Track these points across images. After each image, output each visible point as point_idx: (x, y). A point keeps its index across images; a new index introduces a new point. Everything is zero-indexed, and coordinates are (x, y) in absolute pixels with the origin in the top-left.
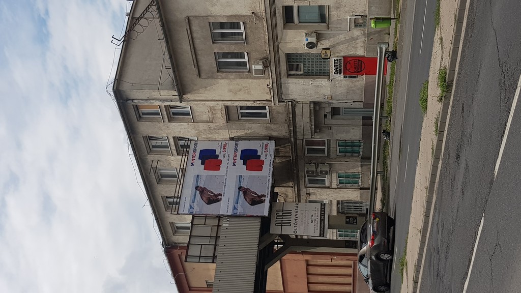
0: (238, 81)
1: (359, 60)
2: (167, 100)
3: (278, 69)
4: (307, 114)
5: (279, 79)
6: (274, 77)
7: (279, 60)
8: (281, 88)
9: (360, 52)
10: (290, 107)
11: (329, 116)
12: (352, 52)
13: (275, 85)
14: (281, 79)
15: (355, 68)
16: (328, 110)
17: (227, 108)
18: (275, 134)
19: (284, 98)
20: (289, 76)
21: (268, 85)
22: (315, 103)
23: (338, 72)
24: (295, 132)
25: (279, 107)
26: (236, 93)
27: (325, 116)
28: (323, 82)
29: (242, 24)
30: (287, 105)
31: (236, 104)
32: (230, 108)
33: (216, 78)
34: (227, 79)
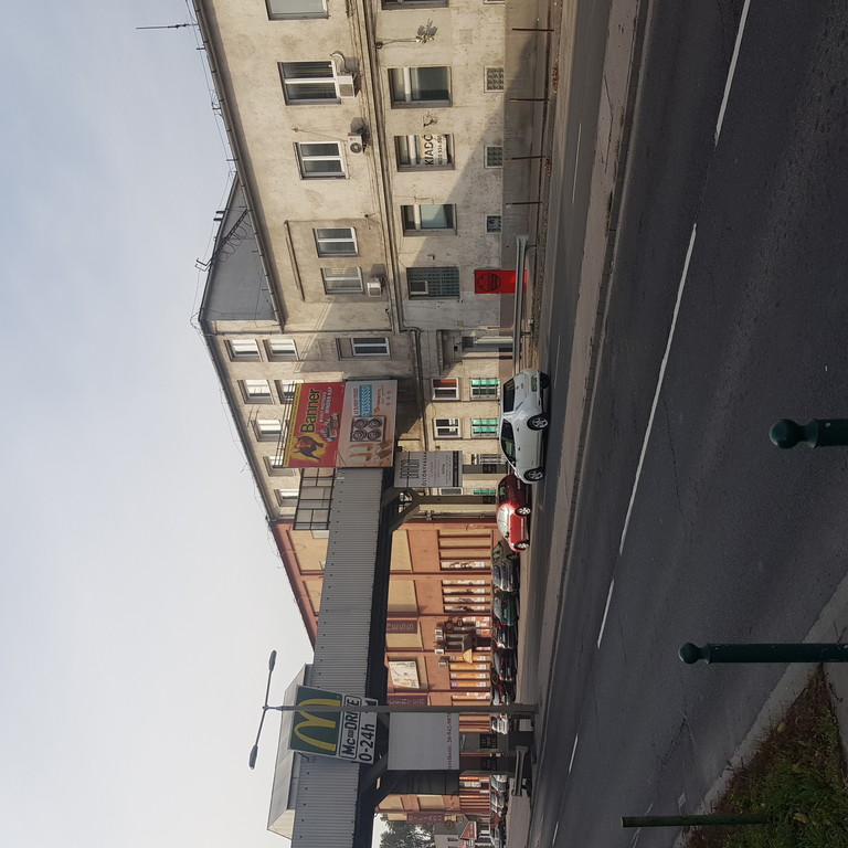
0: (351, 305)
1: (493, 274)
2: (265, 333)
3: (398, 288)
4: (434, 346)
5: (399, 300)
6: (394, 298)
7: (399, 277)
8: (402, 312)
9: (495, 264)
10: (414, 337)
11: (460, 348)
12: (484, 266)
13: (395, 308)
14: (402, 301)
15: (489, 285)
16: (458, 340)
17: (338, 340)
18: (396, 373)
20: (411, 297)
21: (386, 310)
22: (443, 332)
24: (420, 370)
25: (401, 340)
26: (348, 322)
27: (456, 348)
28: (451, 303)
29: (353, 230)
30: (410, 335)
31: (349, 336)
32: (342, 342)
33: (324, 302)
34: (338, 302)
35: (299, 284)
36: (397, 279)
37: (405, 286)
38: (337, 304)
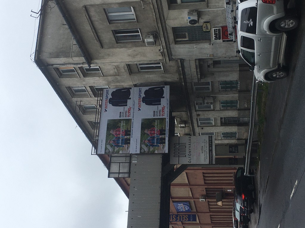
3: (167, 39)
5: (168, 45)
7: (167, 32)
8: (171, 51)
10: (180, 63)
11: (212, 66)
14: (170, 45)
16: (211, 62)
18: (169, 80)
19: (174, 58)
20: (176, 42)
22: (200, 60)
23: (218, 38)
24: (185, 78)
26: (134, 56)
28: (205, 46)
29: (132, 8)
30: (177, 62)
31: (136, 63)
33: (117, 48)
34: (126, 48)
35: (98, 39)
36: (166, 34)
38: (125, 49)
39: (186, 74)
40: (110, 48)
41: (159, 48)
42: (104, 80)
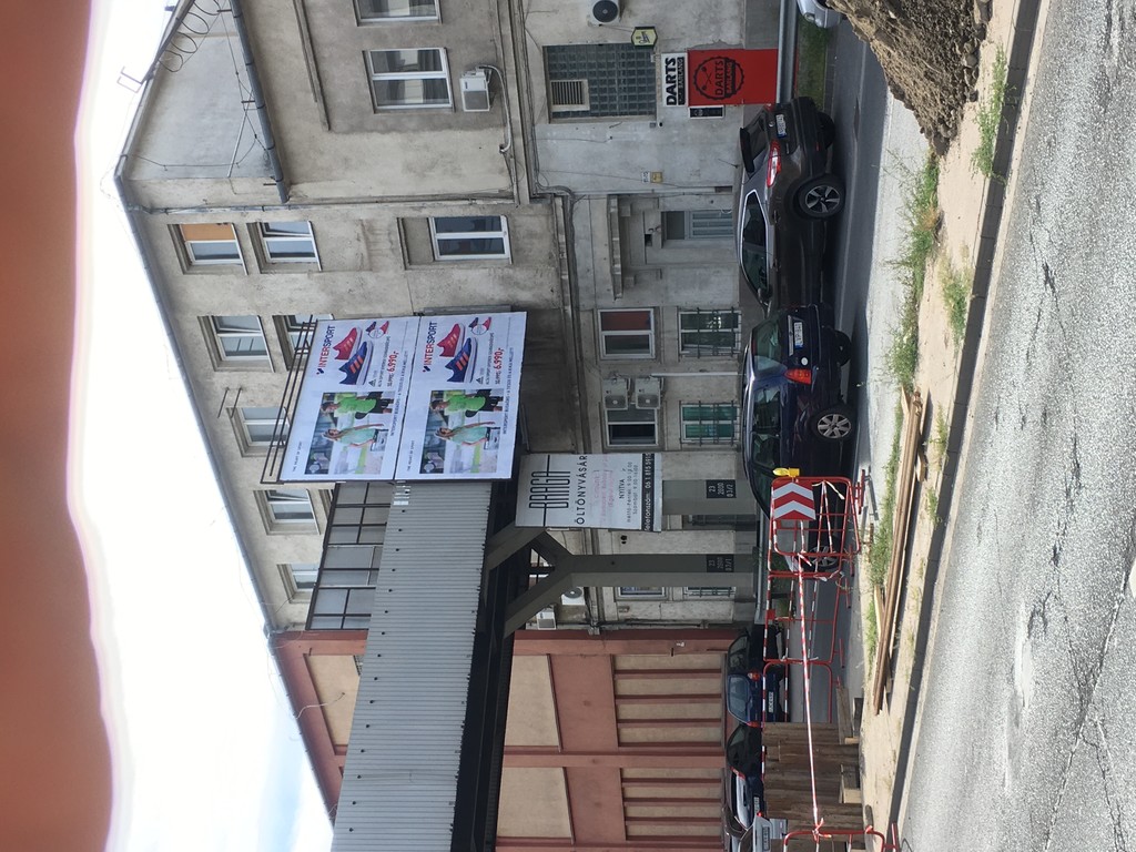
0: (428, 137)
1: (727, 60)
2: (253, 208)
3: (525, 96)
4: (602, 234)
5: (528, 125)
6: (516, 117)
7: (528, 66)
8: (535, 151)
9: (731, 35)
10: (560, 212)
11: (657, 239)
12: (707, 40)
13: (519, 141)
14: (533, 125)
15: (718, 84)
16: (654, 221)
17: (403, 223)
18: (525, 296)
19: (544, 184)
20: (554, 117)
21: (501, 148)
22: (622, 199)
23: (676, 98)
24: (574, 289)
25: (534, 221)
26: (422, 173)
27: (648, 238)
28: (636, 129)
30: (551, 207)
31: (425, 213)
32: (410, 225)
33: (372, 131)
34: (400, 131)
35: (318, 89)
36: (523, 72)
37: (540, 90)
38: (399, 135)
39: (579, 269)
40: (352, 130)
41: (499, 136)
42: (323, 290)
